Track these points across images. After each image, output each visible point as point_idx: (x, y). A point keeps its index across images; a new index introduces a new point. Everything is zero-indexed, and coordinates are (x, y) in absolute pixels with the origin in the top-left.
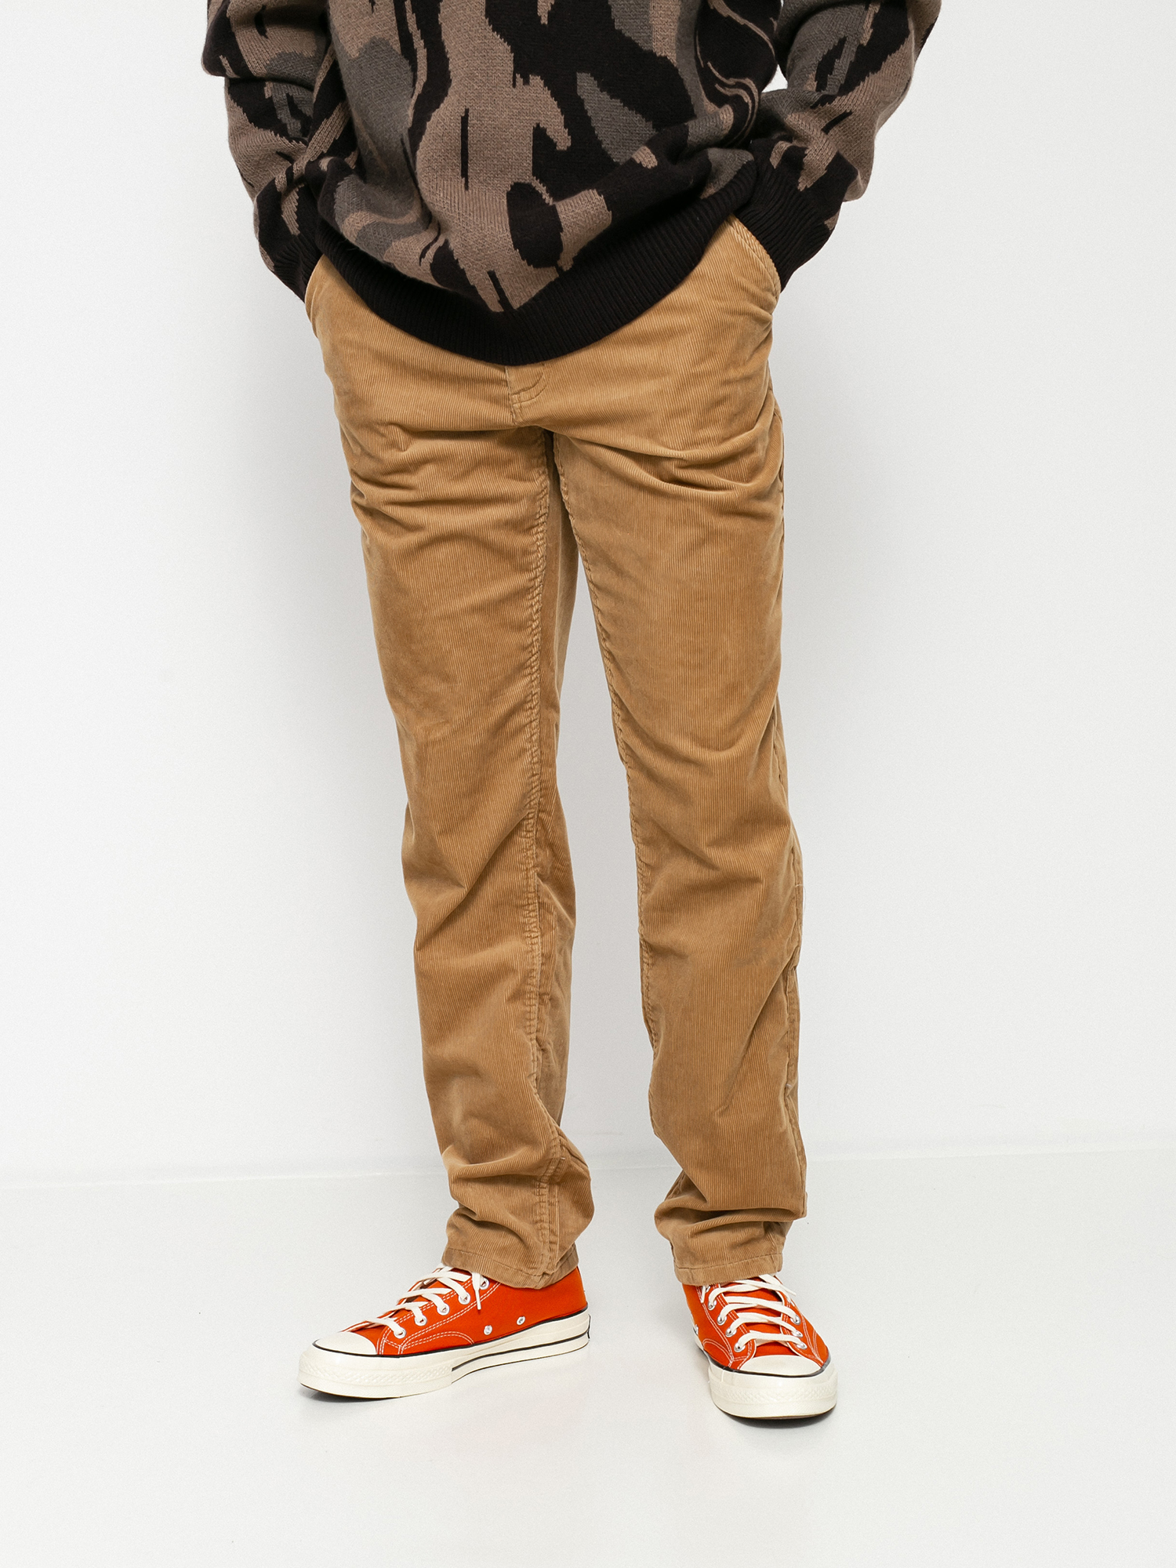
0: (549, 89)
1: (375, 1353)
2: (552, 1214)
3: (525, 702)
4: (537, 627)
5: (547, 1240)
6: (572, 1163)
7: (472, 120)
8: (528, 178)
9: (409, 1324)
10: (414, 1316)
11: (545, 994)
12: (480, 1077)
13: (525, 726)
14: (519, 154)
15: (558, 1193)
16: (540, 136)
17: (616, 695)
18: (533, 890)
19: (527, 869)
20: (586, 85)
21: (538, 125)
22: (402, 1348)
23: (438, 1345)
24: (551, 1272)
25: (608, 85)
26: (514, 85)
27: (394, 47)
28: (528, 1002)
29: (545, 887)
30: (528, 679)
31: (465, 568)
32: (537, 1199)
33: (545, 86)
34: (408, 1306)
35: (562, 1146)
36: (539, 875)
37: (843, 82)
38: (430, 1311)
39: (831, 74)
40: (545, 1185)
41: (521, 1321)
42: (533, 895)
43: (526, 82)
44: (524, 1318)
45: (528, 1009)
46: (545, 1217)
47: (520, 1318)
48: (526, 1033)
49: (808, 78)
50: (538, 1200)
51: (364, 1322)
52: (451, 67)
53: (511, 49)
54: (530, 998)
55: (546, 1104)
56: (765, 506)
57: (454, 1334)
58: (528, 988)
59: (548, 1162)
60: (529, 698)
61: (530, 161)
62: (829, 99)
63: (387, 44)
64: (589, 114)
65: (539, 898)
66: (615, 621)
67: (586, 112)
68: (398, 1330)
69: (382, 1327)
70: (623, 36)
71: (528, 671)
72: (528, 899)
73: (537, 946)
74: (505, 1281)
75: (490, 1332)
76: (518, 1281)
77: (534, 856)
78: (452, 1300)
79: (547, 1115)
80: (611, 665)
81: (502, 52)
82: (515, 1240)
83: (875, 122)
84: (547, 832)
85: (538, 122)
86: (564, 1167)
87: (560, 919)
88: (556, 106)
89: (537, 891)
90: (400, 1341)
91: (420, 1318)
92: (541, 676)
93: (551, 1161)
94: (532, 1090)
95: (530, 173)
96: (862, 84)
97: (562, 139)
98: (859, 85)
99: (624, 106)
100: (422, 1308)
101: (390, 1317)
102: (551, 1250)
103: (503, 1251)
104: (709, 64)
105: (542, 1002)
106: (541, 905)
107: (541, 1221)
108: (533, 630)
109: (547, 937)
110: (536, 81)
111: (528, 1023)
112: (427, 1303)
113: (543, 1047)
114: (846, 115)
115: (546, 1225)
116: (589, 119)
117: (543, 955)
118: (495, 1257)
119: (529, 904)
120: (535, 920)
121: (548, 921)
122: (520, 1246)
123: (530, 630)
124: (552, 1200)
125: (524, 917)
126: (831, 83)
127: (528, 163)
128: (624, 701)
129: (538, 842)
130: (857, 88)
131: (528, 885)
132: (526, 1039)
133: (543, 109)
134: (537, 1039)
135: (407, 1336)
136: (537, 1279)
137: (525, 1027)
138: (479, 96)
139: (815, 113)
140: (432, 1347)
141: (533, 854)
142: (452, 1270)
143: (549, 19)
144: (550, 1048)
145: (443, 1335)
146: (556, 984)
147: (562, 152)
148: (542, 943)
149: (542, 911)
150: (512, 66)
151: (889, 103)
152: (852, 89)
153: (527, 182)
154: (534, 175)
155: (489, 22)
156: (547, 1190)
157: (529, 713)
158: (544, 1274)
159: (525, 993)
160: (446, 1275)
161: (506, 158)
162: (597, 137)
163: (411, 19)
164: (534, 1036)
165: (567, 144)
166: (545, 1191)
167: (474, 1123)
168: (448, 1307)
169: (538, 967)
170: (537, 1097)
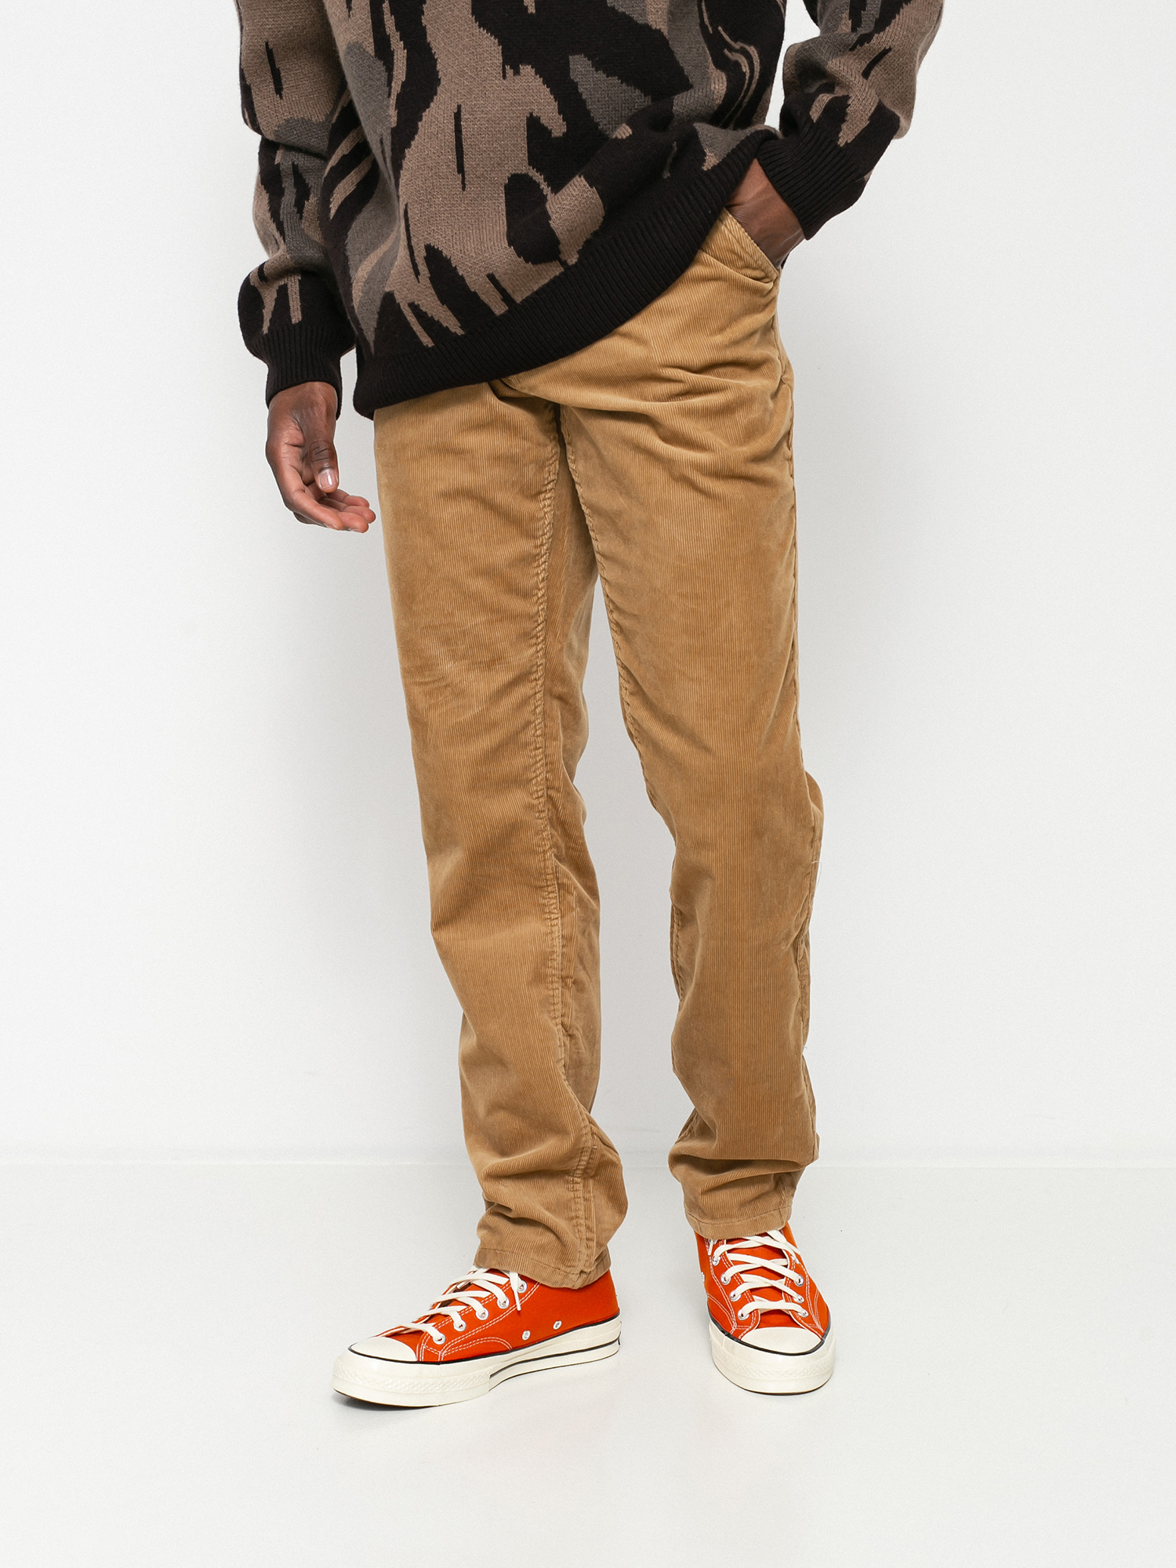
0: (540, 77)
1: (415, 1360)
2: (587, 1210)
3: (531, 673)
4: (543, 595)
5: (584, 1237)
6: (605, 1152)
7: (464, 116)
8: (524, 168)
9: (448, 1329)
10: (453, 1321)
11: (567, 977)
12: (506, 1067)
13: (530, 698)
14: (514, 145)
15: (593, 1188)
16: (534, 126)
17: (624, 667)
18: (551, 872)
19: (544, 851)
20: (580, 68)
21: (531, 114)
22: (442, 1354)
23: (478, 1352)
24: (588, 1270)
25: (604, 64)
26: (504, 77)
27: (367, 49)
28: (550, 986)
29: (564, 868)
30: (534, 649)
31: (471, 531)
32: (572, 1194)
33: (536, 74)
34: (444, 1310)
35: (593, 1134)
36: (556, 856)
37: (877, 16)
38: (469, 1316)
39: (864, 10)
40: (579, 1180)
41: (557, 1325)
42: (552, 876)
43: (517, 72)
44: (560, 1322)
45: (551, 993)
46: (581, 1213)
47: (557, 1322)
48: (550, 1017)
49: (841, 19)
50: (573, 1196)
51: (399, 1327)
52: (439, 67)
53: (499, 42)
54: (552, 982)
55: (577, 1092)
56: (766, 470)
57: (494, 1339)
58: (549, 971)
59: (580, 1151)
60: (534, 669)
61: (525, 151)
62: (866, 38)
63: (360, 47)
64: (584, 97)
65: (558, 879)
66: (622, 591)
67: (581, 95)
68: (437, 1336)
69: (419, 1333)
70: (617, 12)
71: (534, 641)
72: (547, 880)
73: (556, 928)
74: (544, 1280)
75: (528, 1337)
76: (556, 1280)
77: (550, 836)
78: (491, 1303)
79: (576, 1102)
80: (618, 638)
81: (490, 47)
82: (552, 1237)
83: (915, 55)
84: (558, 810)
85: (531, 111)
86: (597, 1156)
87: (580, 900)
88: (549, 94)
89: (556, 872)
90: (440, 1348)
91: (459, 1324)
92: (546, 647)
93: (582, 1151)
94: (560, 1076)
95: (526, 163)
96: (897, 17)
97: (556, 125)
98: (895, 18)
99: (622, 83)
100: (460, 1313)
101: (425, 1322)
102: (588, 1247)
103: (541, 1249)
104: (720, 28)
105: (565, 986)
106: (561, 886)
107: (577, 1217)
108: (539, 599)
109: (567, 919)
110: (527, 70)
111: (552, 1008)
112: (465, 1307)
113: (570, 1032)
114: (885, 52)
115: (582, 1221)
116: (584, 102)
117: (563, 937)
118: (532, 1255)
119: (548, 886)
120: (555, 901)
121: (568, 903)
122: (556, 1243)
123: (535, 598)
124: (587, 1196)
125: (544, 898)
126: (866, 19)
127: (523, 154)
128: (633, 672)
129: (550, 820)
130: (893, 21)
131: (545, 867)
132: (551, 1024)
133: (536, 97)
134: (563, 1024)
135: (446, 1342)
136: (575, 1277)
137: (549, 1012)
138: (470, 92)
139: (854, 55)
140: (471, 1354)
141: (548, 835)
142: (487, 1272)
143: (537, 8)
144: (579, 1034)
145: (482, 1341)
146: (580, 967)
147: (557, 138)
148: (562, 924)
149: (562, 892)
150: (501, 58)
151: (925, 33)
152: (888, 24)
153: (523, 173)
154: (530, 164)
155: (476, 19)
156: (581, 1185)
157: (534, 684)
158: (582, 1272)
159: (546, 976)
160: (482, 1277)
161: (502, 150)
162: (593, 120)
163: (389, 22)
164: (559, 1021)
165: (563, 130)
166: (579, 1187)
167: (501, 1115)
168: (487, 1313)
169: (558, 950)
170: (566, 1083)
